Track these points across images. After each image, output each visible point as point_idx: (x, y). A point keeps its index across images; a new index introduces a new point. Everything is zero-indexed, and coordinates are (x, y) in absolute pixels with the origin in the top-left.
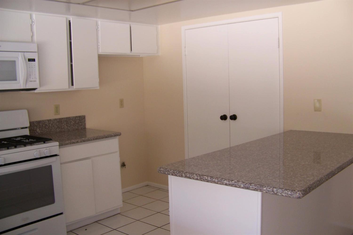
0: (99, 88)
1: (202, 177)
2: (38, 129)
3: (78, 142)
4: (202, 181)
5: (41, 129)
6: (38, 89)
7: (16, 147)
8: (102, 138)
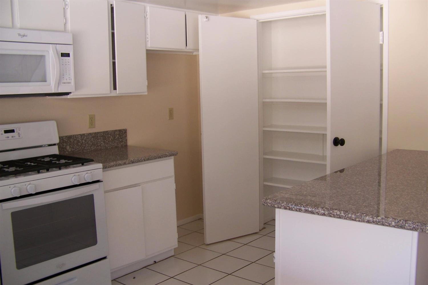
0: (146, 94)
1: (331, 212)
2: (68, 146)
3: (125, 164)
4: (330, 216)
5: (72, 147)
6: (72, 94)
7: (48, 170)
8: (155, 159)
